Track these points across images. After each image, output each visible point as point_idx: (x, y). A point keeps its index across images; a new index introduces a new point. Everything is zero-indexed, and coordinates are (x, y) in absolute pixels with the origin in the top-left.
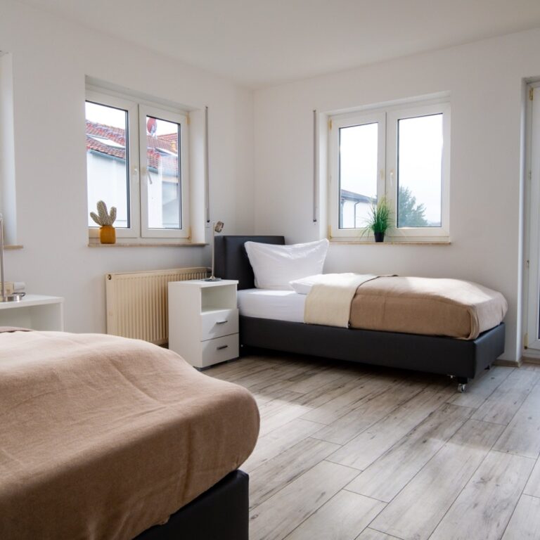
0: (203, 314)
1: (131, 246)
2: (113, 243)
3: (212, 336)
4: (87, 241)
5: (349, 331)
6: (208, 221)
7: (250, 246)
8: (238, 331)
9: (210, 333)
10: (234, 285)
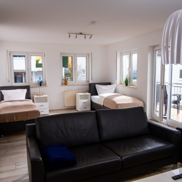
0: (80, 100)
1: (73, 85)
2: (67, 85)
3: (82, 105)
4: (61, 85)
5: (103, 107)
6: (92, 79)
7: (96, 85)
8: (90, 104)
9: (82, 104)
10: (90, 95)
